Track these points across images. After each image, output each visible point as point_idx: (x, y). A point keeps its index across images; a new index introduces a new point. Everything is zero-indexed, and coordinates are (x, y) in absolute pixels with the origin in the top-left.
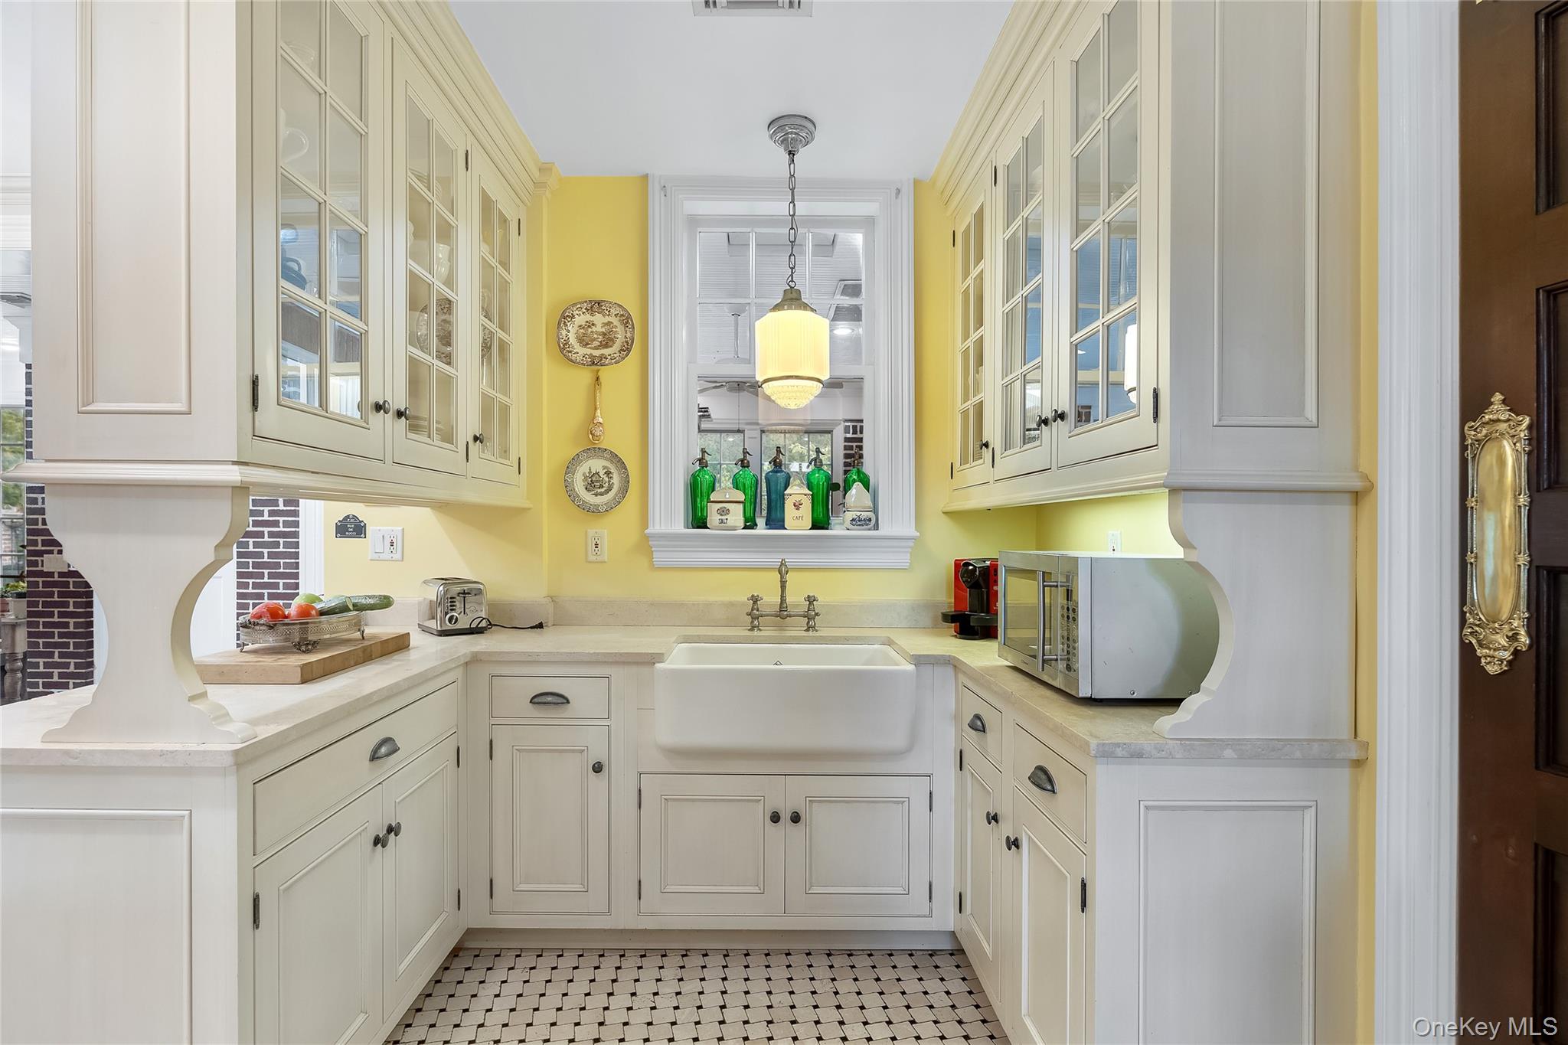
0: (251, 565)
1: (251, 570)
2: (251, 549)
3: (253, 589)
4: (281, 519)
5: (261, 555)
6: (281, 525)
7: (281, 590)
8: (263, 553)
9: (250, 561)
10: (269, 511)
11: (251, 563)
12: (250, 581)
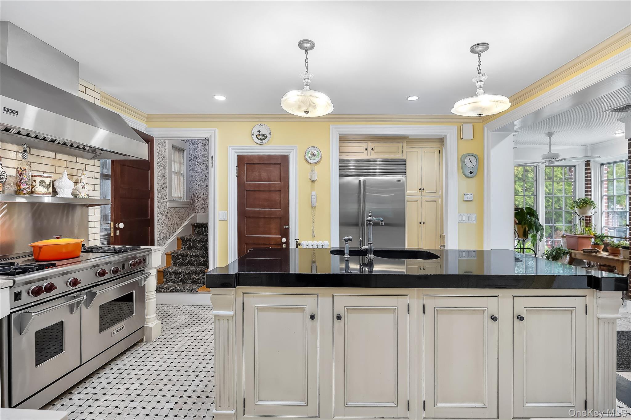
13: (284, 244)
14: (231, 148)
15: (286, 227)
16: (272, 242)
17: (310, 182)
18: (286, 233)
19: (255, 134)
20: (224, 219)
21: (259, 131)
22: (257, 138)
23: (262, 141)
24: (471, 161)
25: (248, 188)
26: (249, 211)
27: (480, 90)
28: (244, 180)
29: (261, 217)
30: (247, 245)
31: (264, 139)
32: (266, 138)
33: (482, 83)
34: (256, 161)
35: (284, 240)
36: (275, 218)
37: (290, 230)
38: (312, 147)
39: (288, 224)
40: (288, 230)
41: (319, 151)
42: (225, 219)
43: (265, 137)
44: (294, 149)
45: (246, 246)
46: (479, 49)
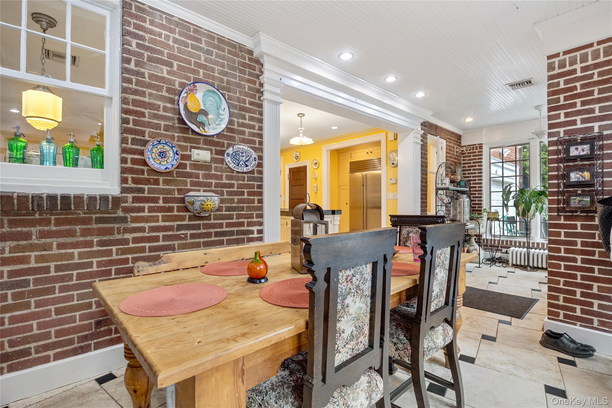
17: (315, 179)
21: (296, 155)
24: (393, 156)
32: (298, 158)
33: (302, 131)
38: (315, 160)
41: (318, 161)
44: (308, 162)
46: (301, 115)
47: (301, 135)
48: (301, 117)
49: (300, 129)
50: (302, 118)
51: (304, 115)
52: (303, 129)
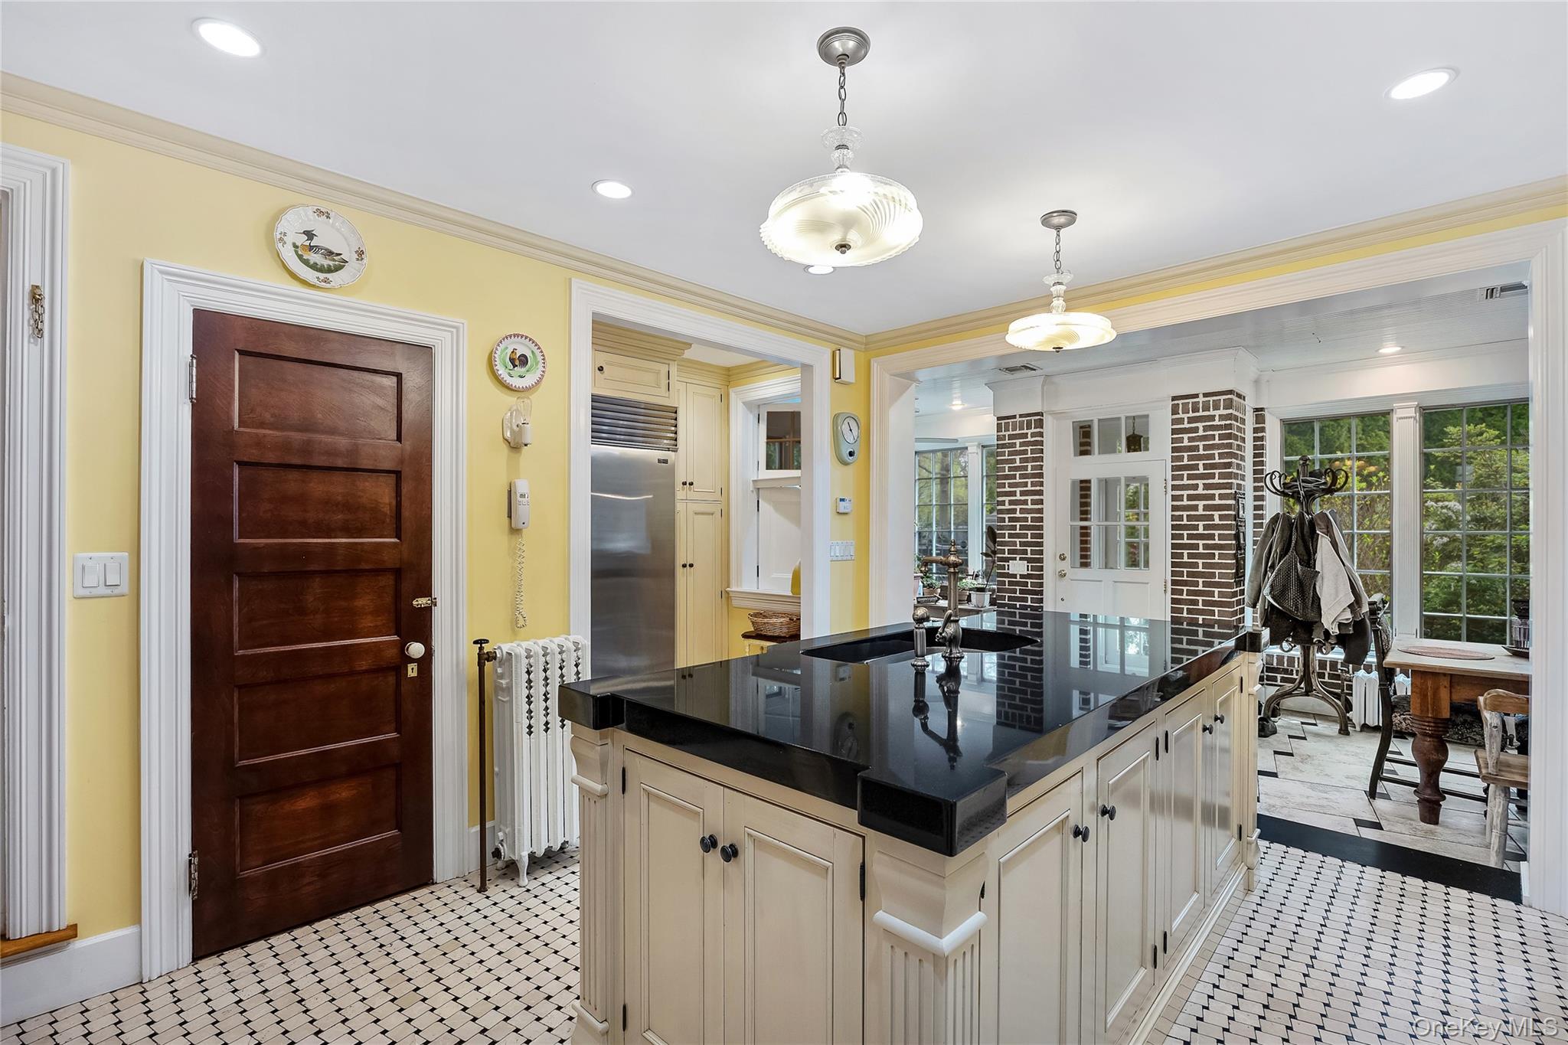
0: (1185, 574)
1: (1185, 578)
2: (1186, 559)
3: (1187, 595)
4: (1217, 533)
5: (1196, 565)
6: (1216, 538)
7: (1216, 598)
8: (1197, 563)
9: (1185, 570)
10: (1204, 525)
11: (1185, 572)
12: (1185, 588)
13: (410, 666)
14: (162, 272)
15: (421, 602)
16: (364, 664)
17: (504, 447)
18: (420, 626)
19: (289, 240)
20: (108, 591)
21: (310, 235)
22: (300, 257)
23: (322, 276)
24: (851, 430)
25: (252, 454)
26: (256, 548)
27: (1058, 300)
28: (230, 419)
29: (314, 572)
30: (239, 692)
31: (329, 270)
32: (338, 268)
33: (1063, 288)
34: (290, 349)
35: (416, 649)
36: (378, 572)
37: (436, 612)
38: (518, 335)
39: (426, 590)
40: (427, 612)
41: (537, 352)
42: (117, 591)
43: (333, 263)
44: (454, 330)
45: (239, 698)
46: (1060, 219)
47: (1058, 303)
48: (1058, 228)
49: (1050, 280)
50: (1062, 231)
51: (1070, 216)
52: (1067, 278)
